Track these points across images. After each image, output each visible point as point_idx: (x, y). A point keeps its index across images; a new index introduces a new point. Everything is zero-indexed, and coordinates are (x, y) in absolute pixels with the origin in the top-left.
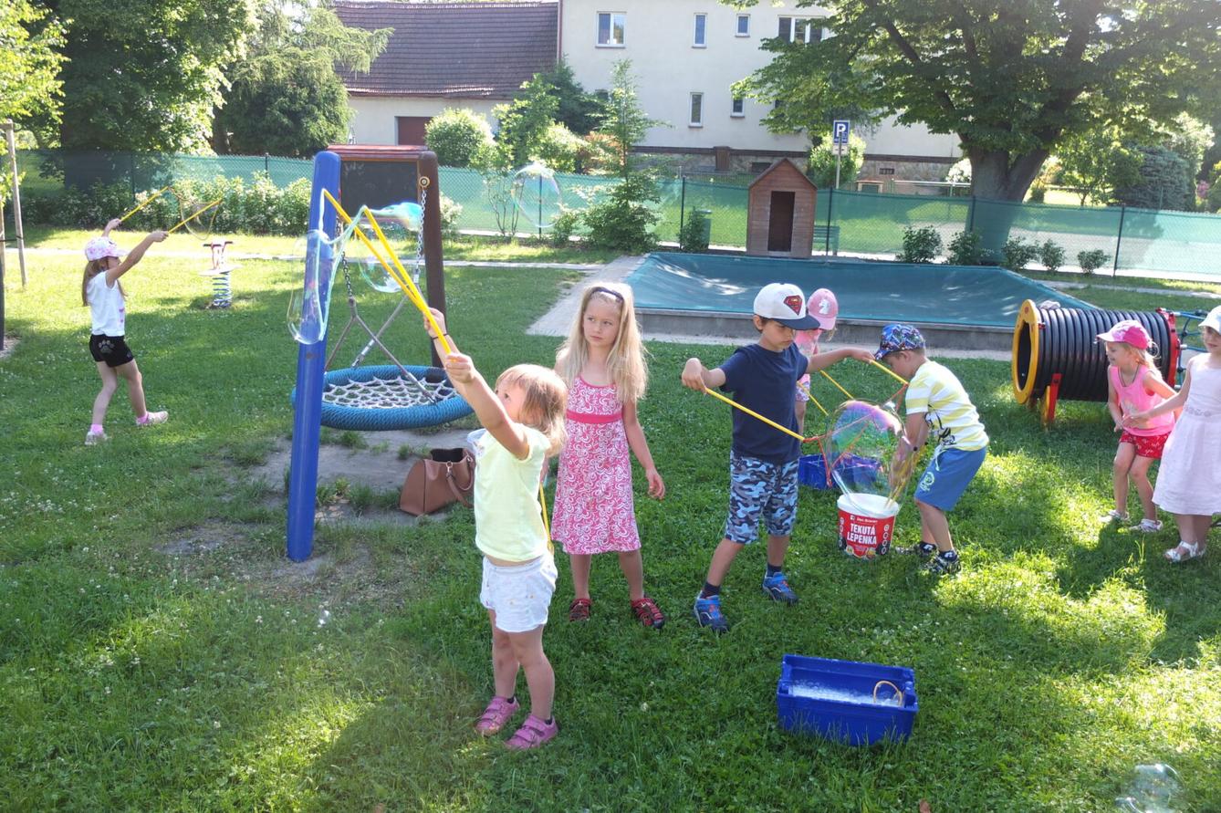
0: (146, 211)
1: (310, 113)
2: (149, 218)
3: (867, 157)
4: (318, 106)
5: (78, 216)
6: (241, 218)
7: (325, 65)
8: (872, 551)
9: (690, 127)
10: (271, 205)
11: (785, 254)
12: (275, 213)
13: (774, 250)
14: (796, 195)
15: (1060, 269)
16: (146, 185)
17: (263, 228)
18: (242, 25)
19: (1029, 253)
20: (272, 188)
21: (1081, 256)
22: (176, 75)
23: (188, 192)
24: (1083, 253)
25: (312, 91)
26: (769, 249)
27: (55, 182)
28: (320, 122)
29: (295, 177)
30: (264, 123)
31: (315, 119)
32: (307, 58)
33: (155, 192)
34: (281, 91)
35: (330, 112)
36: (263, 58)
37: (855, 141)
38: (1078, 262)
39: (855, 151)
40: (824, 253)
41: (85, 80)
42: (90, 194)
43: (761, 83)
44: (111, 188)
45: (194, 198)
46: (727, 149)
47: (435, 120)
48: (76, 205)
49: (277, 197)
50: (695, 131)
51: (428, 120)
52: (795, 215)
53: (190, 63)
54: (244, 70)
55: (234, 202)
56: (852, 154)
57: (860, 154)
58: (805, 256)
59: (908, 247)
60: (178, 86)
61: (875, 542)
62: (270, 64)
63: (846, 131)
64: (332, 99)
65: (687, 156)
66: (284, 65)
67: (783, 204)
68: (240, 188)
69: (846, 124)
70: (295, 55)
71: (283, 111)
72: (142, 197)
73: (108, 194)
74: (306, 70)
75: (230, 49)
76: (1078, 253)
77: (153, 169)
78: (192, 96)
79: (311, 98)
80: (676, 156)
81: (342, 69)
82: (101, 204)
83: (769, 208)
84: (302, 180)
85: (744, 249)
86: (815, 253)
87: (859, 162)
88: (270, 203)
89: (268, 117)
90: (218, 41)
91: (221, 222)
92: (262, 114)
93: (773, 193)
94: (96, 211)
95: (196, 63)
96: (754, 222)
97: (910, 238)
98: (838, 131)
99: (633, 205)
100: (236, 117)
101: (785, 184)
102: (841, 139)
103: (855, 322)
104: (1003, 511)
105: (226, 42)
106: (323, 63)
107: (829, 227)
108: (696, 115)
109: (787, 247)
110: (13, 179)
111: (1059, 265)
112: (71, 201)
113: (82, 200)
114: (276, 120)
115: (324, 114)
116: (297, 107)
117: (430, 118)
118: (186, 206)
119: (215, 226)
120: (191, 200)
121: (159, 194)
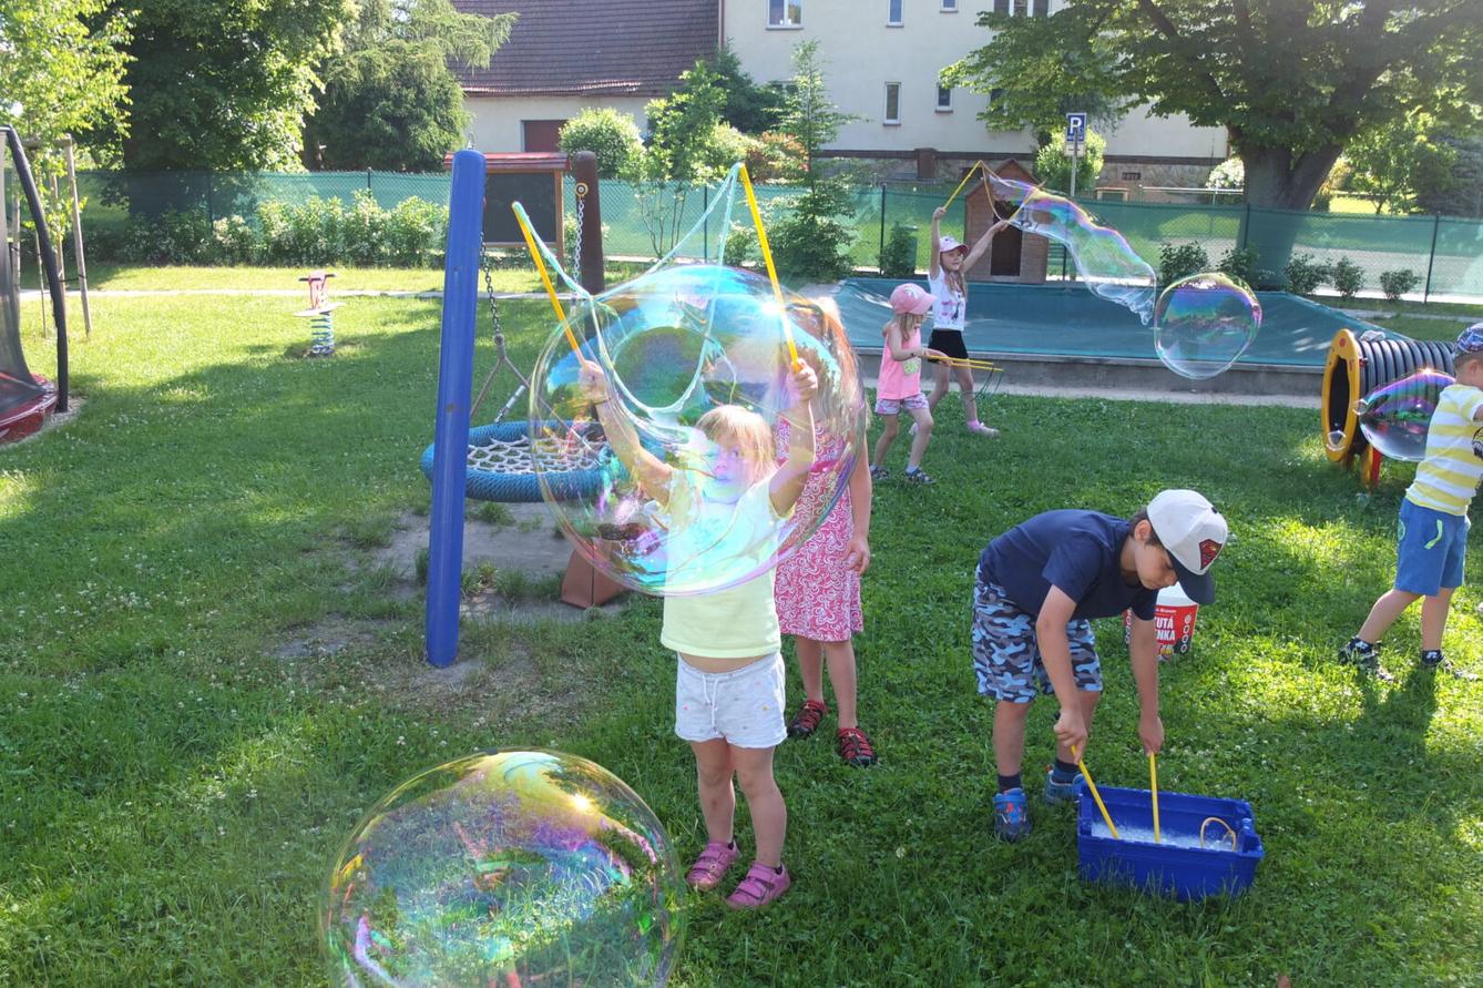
0: (227, 241)
1: (418, 119)
2: (231, 251)
3: (1108, 159)
4: (428, 110)
5: (147, 250)
6: (340, 247)
7: (436, 60)
8: (1170, 649)
9: (885, 125)
10: (376, 230)
11: (1012, 279)
12: (381, 240)
13: (999, 274)
15: (1360, 295)
16: (226, 211)
17: (366, 259)
18: (338, 12)
19: (1318, 275)
20: (377, 209)
21: (1384, 278)
22: (259, 76)
23: (276, 217)
24: (1387, 274)
25: (421, 91)
26: (993, 273)
27: (119, 211)
28: (430, 129)
29: (402, 197)
30: (364, 132)
31: (425, 126)
32: (413, 52)
33: (237, 218)
34: (383, 93)
35: (442, 117)
36: (360, 54)
37: (1093, 138)
38: (1380, 286)
39: (1093, 150)
40: (1061, 278)
41: (152, 87)
42: (161, 223)
43: (978, 68)
44: (185, 216)
45: (282, 225)
46: (932, 151)
47: (571, 123)
48: (145, 237)
49: (383, 221)
50: (892, 130)
51: (562, 123)
53: (275, 62)
54: (339, 69)
55: (330, 228)
56: (1090, 155)
57: (1099, 154)
58: (1038, 281)
59: (1166, 268)
60: (261, 90)
61: (1173, 637)
62: (369, 60)
63: (1082, 126)
64: (445, 101)
65: (882, 161)
66: (386, 61)
68: (339, 212)
69: (1082, 118)
70: (399, 49)
71: (386, 118)
72: (221, 225)
73: (181, 223)
74: (413, 67)
75: (323, 42)
76: (1380, 274)
77: (232, 192)
78: (279, 101)
79: (420, 100)
80: (868, 161)
81: (456, 64)
82: (173, 235)
84: (413, 199)
86: (1048, 278)
87: (1098, 165)
88: (374, 228)
89: (368, 125)
90: (309, 33)
91: (316, 252)
92: (361, 121)
93: (997, 203)
94: (168, 244)
95: (283, 61)
97: (1169, 257)
98: (1072, 126)
99: (821, 220)
100: (330, 126)
102: (1076, 137)
104: (1327, 597)
105: (319, 34)
106: (432, 58)
107: (1066, 244)
108: (892, 111)
109: (1015, 271)
110: (73, 206)
111: (1357, 290)
112: (138, 233)
113: (151, 231)
114: (378, 128)
115: (435, 120)
116: (402, 112)
117: (565, 121)
118: (273, 234)
119: (309, 257)
120: (280, 227)
121: (241, 221)
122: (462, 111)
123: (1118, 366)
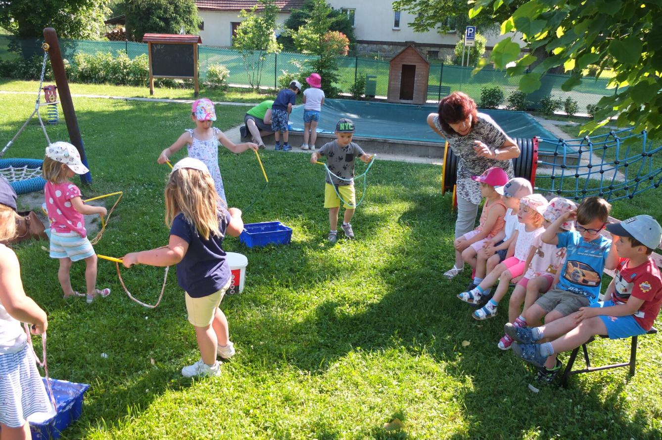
1: (175, 19)
3: (487, 48)
4: (180, 16)
5: (25, 73)
6: (110, 75)
9: (393, 30)
10: (126, 68)
11: (409, 101)
12: (128, 74)
13: (404, 99)
14: (417, 67)
15: (577, 114)
17: (122, 82)
19: (558, 105)
20: (127, 59)
21: (588, 107)
23: (82, 60)
24: (590, 105)
25: (176, 6)
26: (400, 98)
27: (16, 55)
28: (181, 24)
29: (140, 54)
30: (149, 24)
31: (178, 23)
34: (159, 7)
35: (187, 18)
37: (478, 37)
38: (587, 111)
39: (481, 44)
42: (31, 61)
45: (85, 64)
46: (413, 43)
47: (243, 24)
48: (23, 67)
49: (130, 64)
50: (396, 32)
51: (239, 24)
52: (416, 79)
55: (106, 66)
56: (478, 46)
57: (484, 46)
58: (421, 103)
59: (484, 99)
63: (474, 32)
64: (188, 11)
65: (391, 46)
67: (408, 72)
68: (111, 59)
69: (474, 28)
71: (161, 18)
76: (587, 105)
77: (64, 48)
79: (176, 10)
80: (385, 47)
82: (36, 67)
83: (400, 75)
84: (144, 55)
85: (386, 98)
86: (428, 101)
87: (483, 51)
88: (125, 67)
89: (151, 21)
91: (99, 77)
92: (148, 19)
93: (404, 66)
94: (34, 70)
96: (392, 83)
97: (485, 94)
98: (469, 32)
101: (410, 60)
102: (471, 37)
103: (391, 141)
107: (440, 86)
108: (397, 24)
109: (410, 97)
111: (575, 112)
112: (20, 65)
113: (27, 64)
114: (156, 23)
115: (183, 20)
116: (168, 16)
117: (240, 23)
118: (80, 69)
119: (96, 79)
120: (83, 65)
121: (67, 62)
122: (197, 17)
123: (393, 144)
